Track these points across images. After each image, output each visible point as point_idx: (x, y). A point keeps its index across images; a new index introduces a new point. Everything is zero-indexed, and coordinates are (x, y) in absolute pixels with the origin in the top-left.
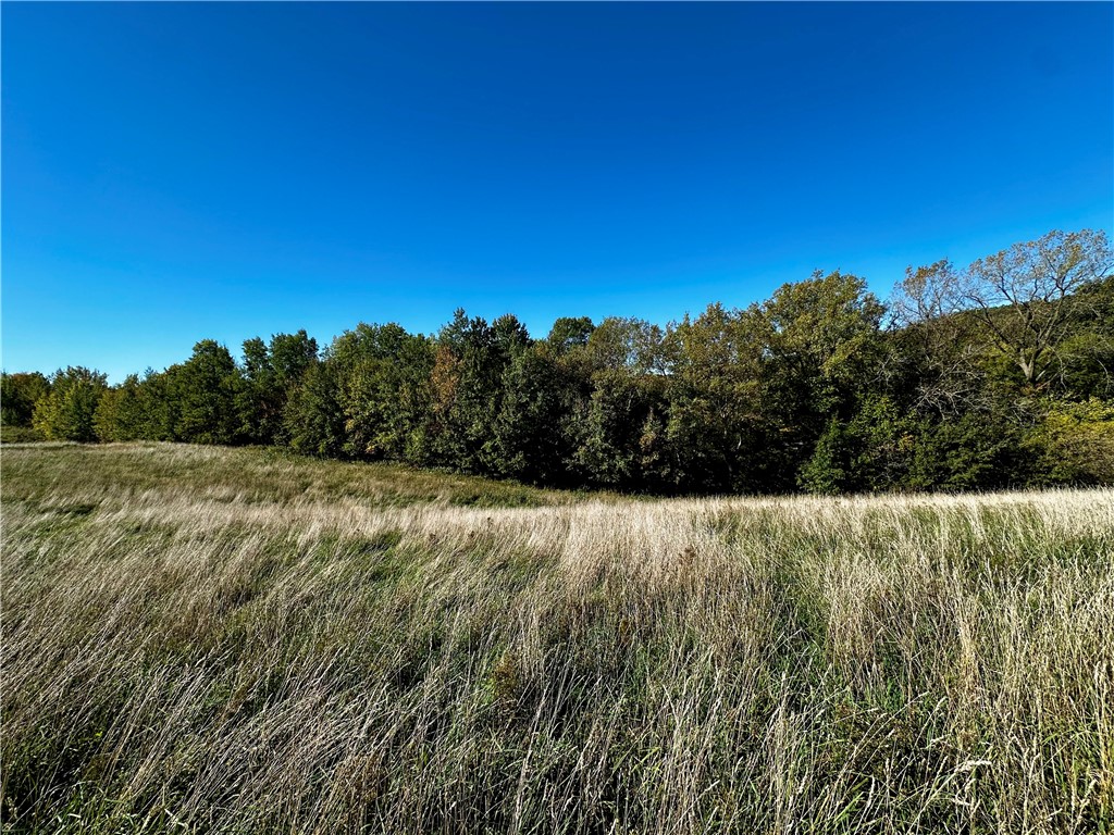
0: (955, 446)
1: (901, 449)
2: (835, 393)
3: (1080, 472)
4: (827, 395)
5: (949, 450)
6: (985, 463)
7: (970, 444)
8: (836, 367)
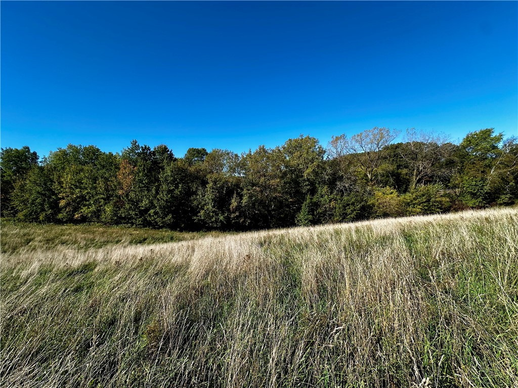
0: (348, 205)
1: (331, 206)
2: (308, 185)
3: (385, 212)
4: (306, 185)
5: (347, 206)
6: (358, 210)
7: (353, 204)
8: (308, 174)
